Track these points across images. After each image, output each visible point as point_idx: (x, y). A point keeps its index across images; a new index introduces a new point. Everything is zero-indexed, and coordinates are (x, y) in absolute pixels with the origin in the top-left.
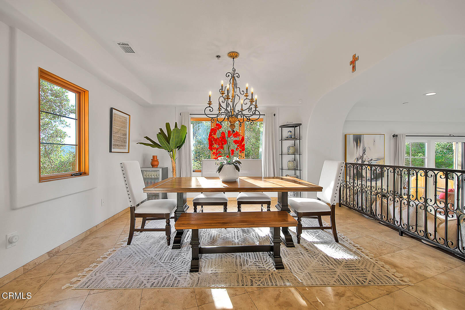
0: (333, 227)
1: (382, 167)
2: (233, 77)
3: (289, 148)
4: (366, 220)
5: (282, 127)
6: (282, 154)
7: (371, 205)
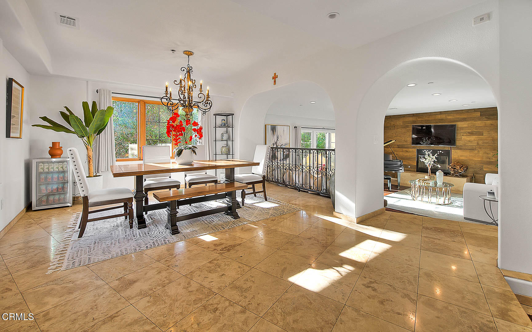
0: (264, 191)
1: (289, 149)
2: (189, 73)
3: (222, 135)
4: (280, 187)
5: (215, 115)
6: (215, 141)
7: (283, 176)
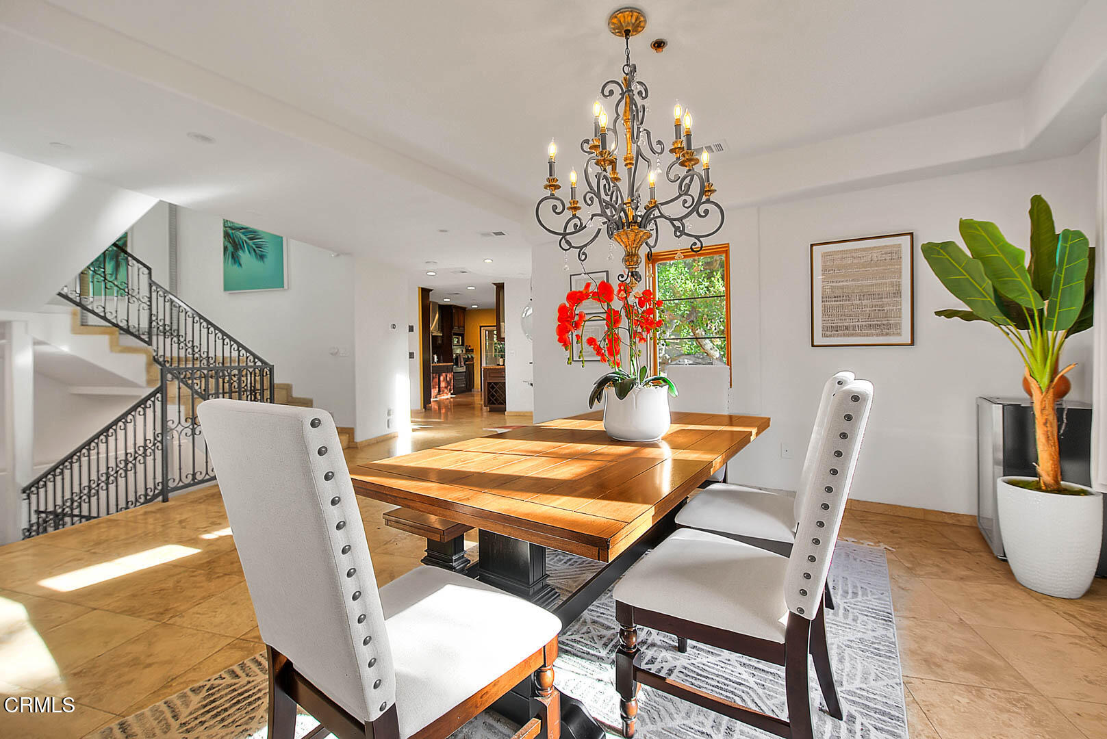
2: (627, 92)
